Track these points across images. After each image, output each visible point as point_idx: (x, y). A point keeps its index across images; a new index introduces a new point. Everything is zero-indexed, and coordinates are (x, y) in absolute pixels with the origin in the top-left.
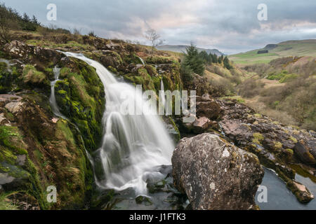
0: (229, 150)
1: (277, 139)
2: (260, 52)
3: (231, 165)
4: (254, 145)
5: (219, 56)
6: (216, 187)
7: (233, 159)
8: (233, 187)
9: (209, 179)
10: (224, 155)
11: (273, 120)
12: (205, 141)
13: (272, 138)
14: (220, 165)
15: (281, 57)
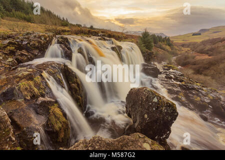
0: (157, 98)
1: (197, 95)
2: (194, 34)
3: (158, 107)
4: (180, 97)
5: (163, 37)
6: (148, 117)
7: (159, 104)
8: (158, 119)
9: (144, 112)
10: (154, 101)
11: (197, 82)
12: (144, 91)
13: (193, 94)
14: (151, 105)
15: (211, 38)
